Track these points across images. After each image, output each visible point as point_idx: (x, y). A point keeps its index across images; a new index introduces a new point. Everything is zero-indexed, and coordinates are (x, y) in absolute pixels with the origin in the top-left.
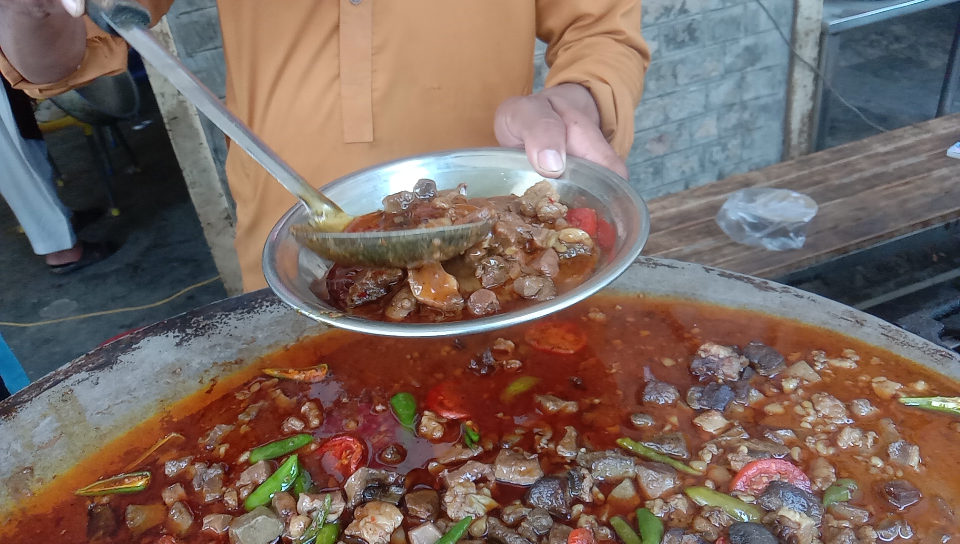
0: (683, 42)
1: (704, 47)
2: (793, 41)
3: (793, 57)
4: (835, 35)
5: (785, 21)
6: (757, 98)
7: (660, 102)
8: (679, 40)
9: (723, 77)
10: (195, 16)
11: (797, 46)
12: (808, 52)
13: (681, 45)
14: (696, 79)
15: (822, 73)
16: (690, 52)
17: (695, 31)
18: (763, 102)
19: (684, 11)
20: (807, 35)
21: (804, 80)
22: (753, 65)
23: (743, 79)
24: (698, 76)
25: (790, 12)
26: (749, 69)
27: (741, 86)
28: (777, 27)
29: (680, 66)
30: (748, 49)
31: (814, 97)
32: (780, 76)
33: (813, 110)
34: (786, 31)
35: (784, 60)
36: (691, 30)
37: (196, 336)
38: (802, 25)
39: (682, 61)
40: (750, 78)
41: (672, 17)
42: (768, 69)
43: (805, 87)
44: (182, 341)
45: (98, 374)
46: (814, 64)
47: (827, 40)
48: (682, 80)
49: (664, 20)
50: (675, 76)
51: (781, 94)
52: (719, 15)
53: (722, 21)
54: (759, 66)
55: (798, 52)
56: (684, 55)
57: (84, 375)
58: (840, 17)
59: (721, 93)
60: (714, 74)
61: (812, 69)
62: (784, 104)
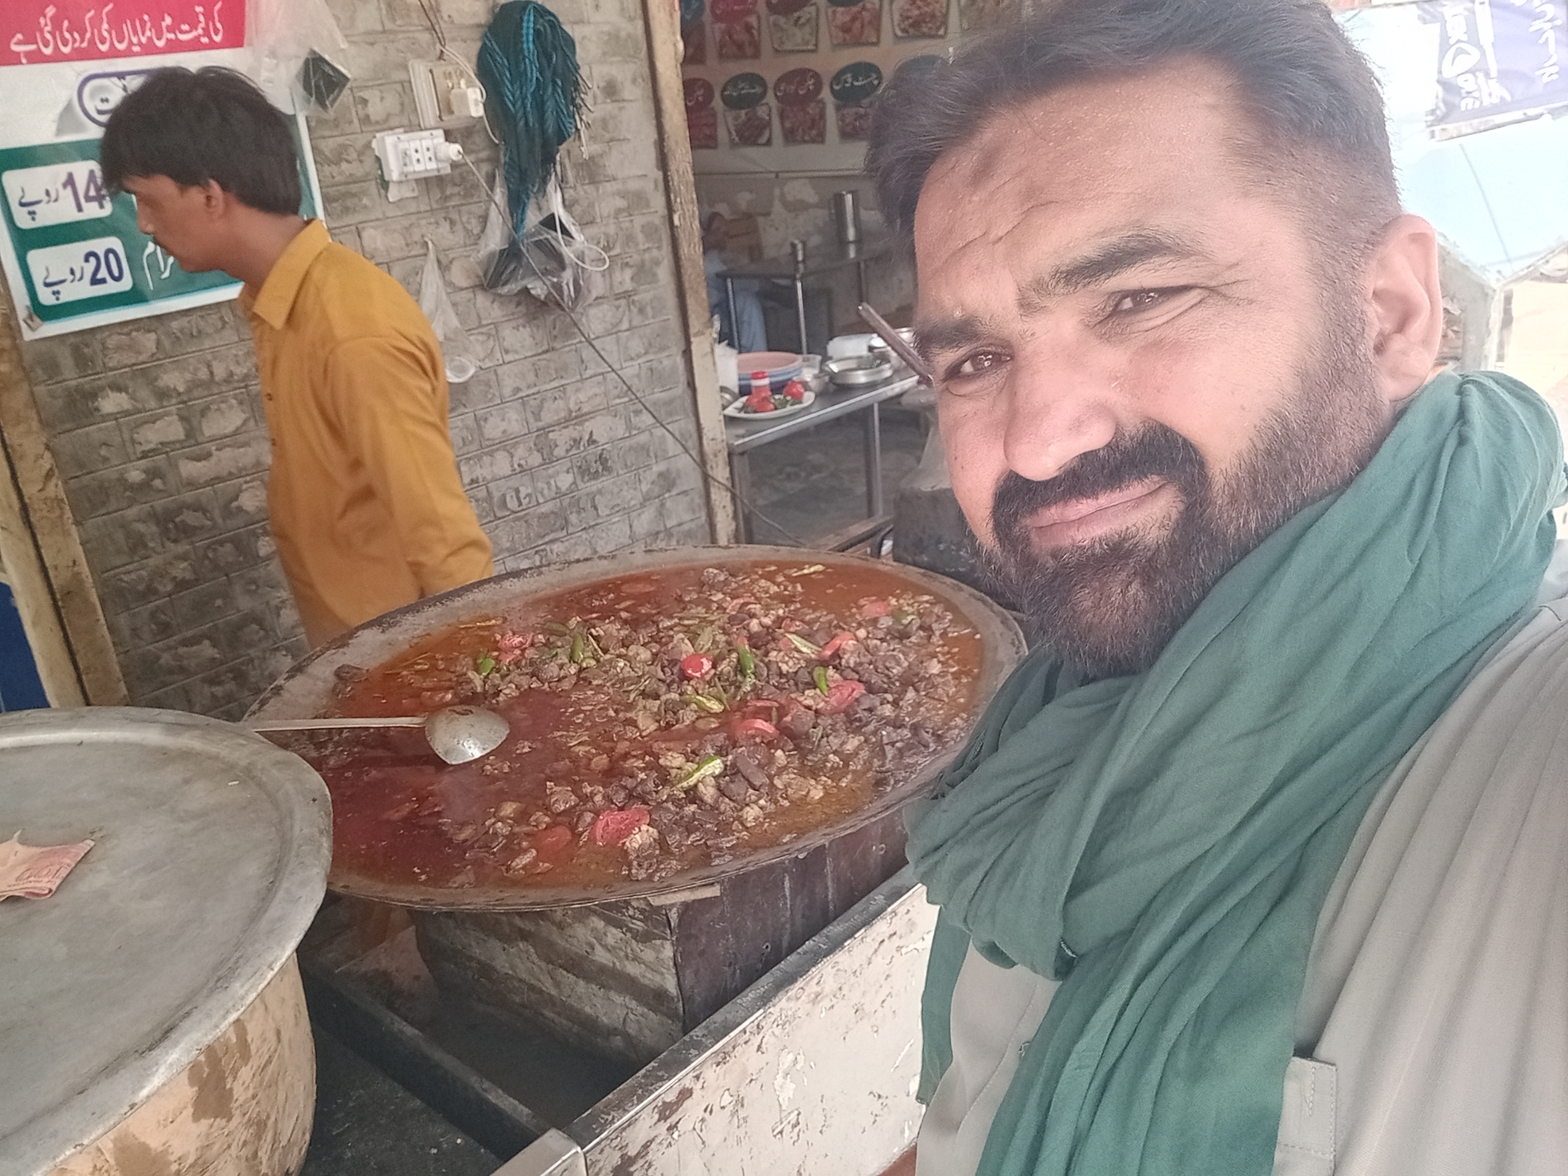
0: (597, 471)
1: (618, 475)
2: (702, 462)
3: (706, 478)
4: (742, 454)
5: (692, 443)
6: (680, 525)
7: (584, 535)
8: (592, 471)
9: (642, 505)
10: (86, 480)
11: (708, 467)
12: (721, 472)
13: (595, 476)
14: (617, 509)
15: (738, 492)
16: (605, 482)
17: (606, 460)
18: (686, 527)
19: (592, 441)
20: (715, 456)
21: (721, 499)
22: (669, 491)
23: (663, 505)
24: (618, 505)
25: (695, 436)
26: (667, 495)
27: (661, 513)
28: (687, 451)
29: (597, 498)
30: (661, 475)
31: (735, 517)
32: (699, 500)
33: (737, 529)
34: (694, 453)
35: (699, 484)
36: (602, 459)
38: (708, 447)
39: (600, 492)
40: (668, 504)
41: (582, 448)
42: (685, 493)
43: (724, 507)
46: (729, 485)
47: (736, 460)
48: (603, 511)
49: (574, 451)
50: (596, 508)
51: (703, 515)
52: (628, 443)
53: (631, 448)
54: (674, 492)
55: (710, 473)
56: (600, 486)
58: (743, 436)
59: (644, 521)
60: (633, 503)
61: (727, 489)
62: (707, 527)
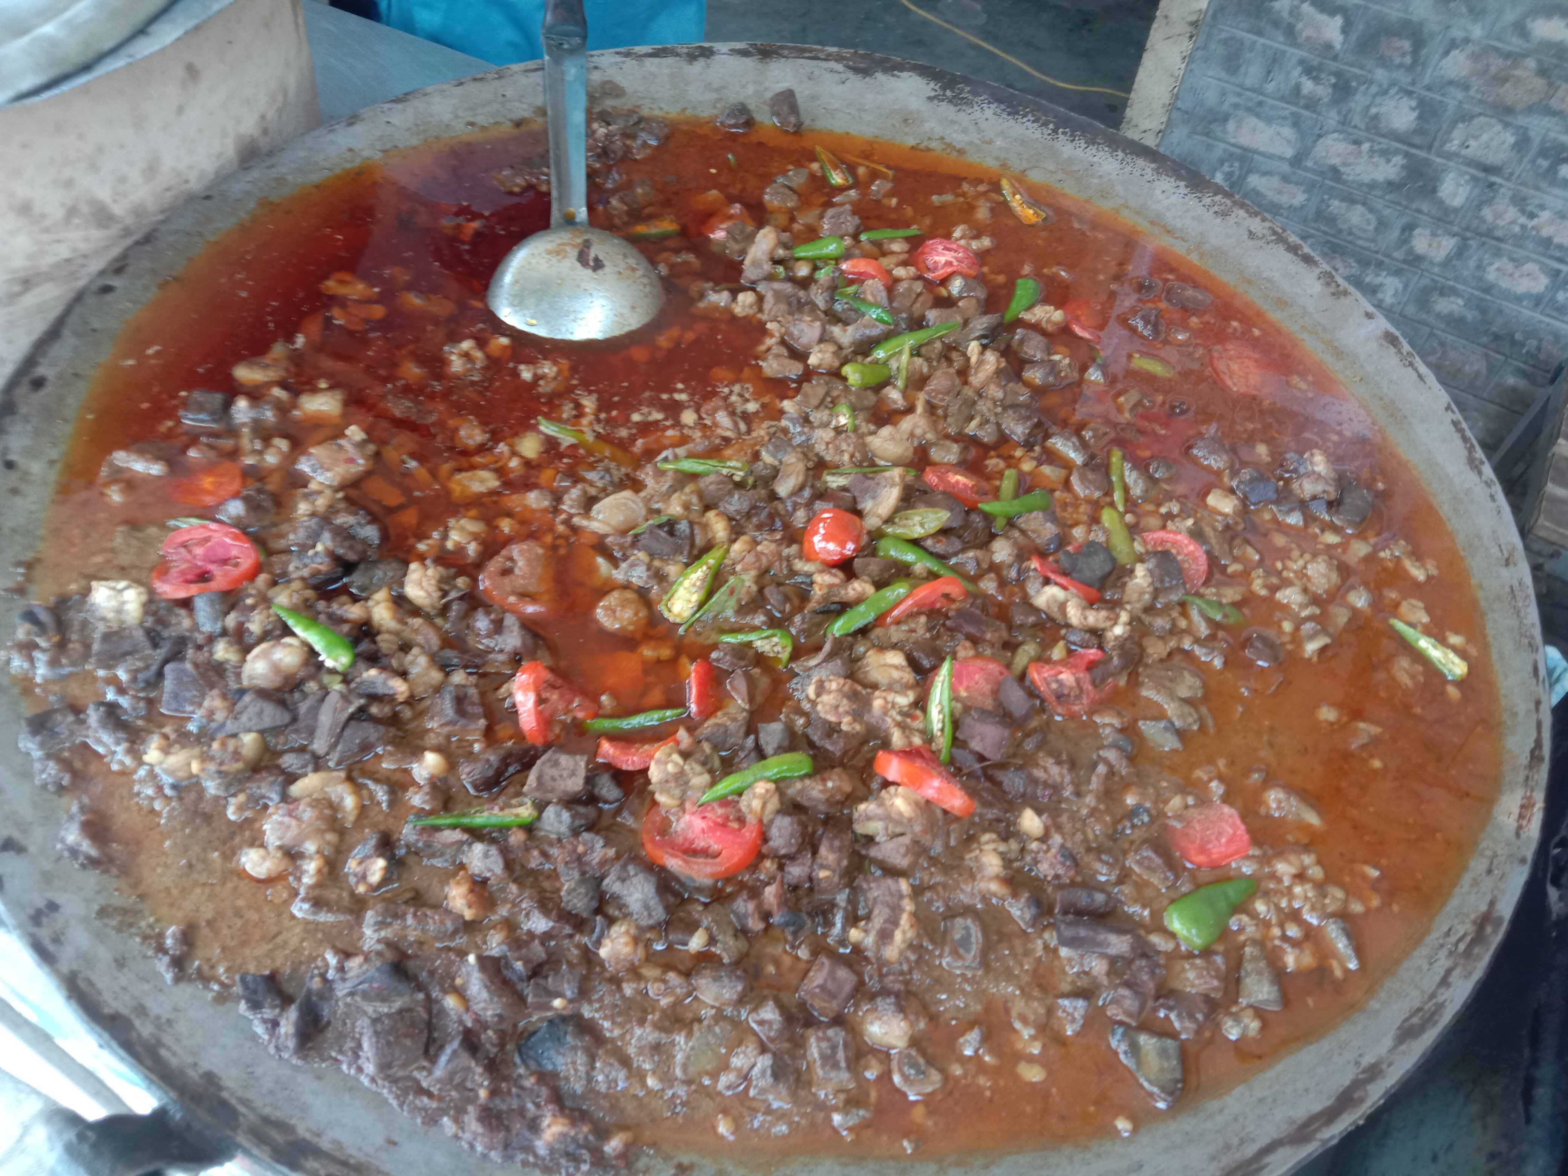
37: (950, 101)
44: (935, 97)
45: (850, 75)
57: (840, 67)
